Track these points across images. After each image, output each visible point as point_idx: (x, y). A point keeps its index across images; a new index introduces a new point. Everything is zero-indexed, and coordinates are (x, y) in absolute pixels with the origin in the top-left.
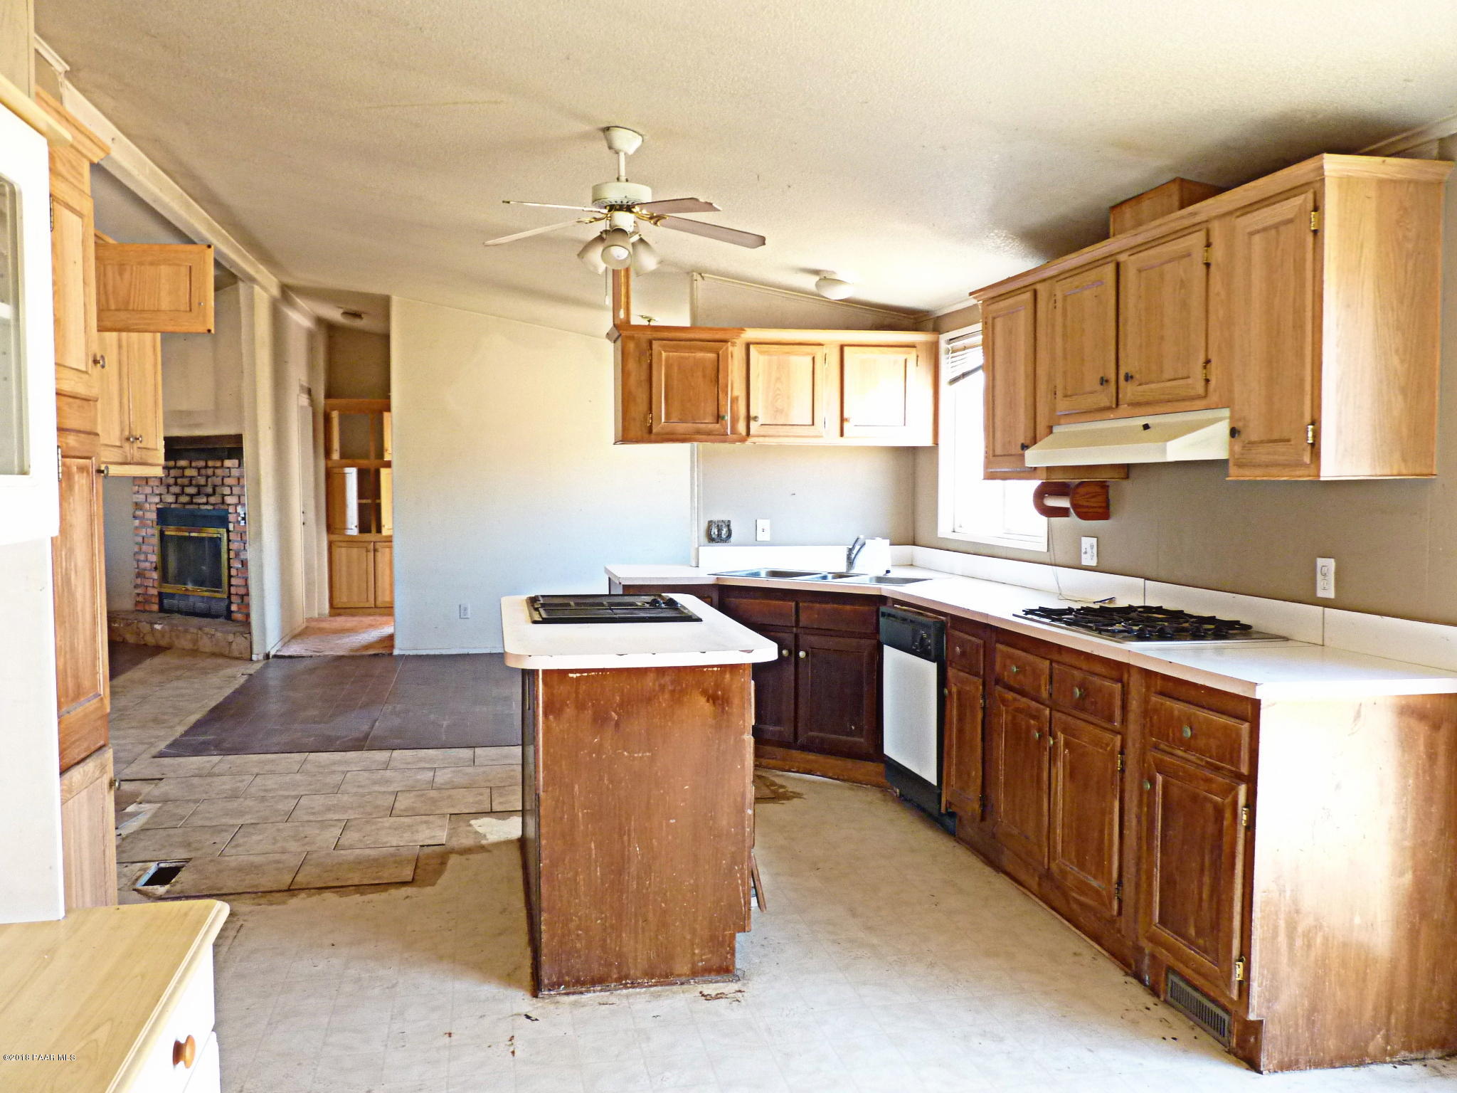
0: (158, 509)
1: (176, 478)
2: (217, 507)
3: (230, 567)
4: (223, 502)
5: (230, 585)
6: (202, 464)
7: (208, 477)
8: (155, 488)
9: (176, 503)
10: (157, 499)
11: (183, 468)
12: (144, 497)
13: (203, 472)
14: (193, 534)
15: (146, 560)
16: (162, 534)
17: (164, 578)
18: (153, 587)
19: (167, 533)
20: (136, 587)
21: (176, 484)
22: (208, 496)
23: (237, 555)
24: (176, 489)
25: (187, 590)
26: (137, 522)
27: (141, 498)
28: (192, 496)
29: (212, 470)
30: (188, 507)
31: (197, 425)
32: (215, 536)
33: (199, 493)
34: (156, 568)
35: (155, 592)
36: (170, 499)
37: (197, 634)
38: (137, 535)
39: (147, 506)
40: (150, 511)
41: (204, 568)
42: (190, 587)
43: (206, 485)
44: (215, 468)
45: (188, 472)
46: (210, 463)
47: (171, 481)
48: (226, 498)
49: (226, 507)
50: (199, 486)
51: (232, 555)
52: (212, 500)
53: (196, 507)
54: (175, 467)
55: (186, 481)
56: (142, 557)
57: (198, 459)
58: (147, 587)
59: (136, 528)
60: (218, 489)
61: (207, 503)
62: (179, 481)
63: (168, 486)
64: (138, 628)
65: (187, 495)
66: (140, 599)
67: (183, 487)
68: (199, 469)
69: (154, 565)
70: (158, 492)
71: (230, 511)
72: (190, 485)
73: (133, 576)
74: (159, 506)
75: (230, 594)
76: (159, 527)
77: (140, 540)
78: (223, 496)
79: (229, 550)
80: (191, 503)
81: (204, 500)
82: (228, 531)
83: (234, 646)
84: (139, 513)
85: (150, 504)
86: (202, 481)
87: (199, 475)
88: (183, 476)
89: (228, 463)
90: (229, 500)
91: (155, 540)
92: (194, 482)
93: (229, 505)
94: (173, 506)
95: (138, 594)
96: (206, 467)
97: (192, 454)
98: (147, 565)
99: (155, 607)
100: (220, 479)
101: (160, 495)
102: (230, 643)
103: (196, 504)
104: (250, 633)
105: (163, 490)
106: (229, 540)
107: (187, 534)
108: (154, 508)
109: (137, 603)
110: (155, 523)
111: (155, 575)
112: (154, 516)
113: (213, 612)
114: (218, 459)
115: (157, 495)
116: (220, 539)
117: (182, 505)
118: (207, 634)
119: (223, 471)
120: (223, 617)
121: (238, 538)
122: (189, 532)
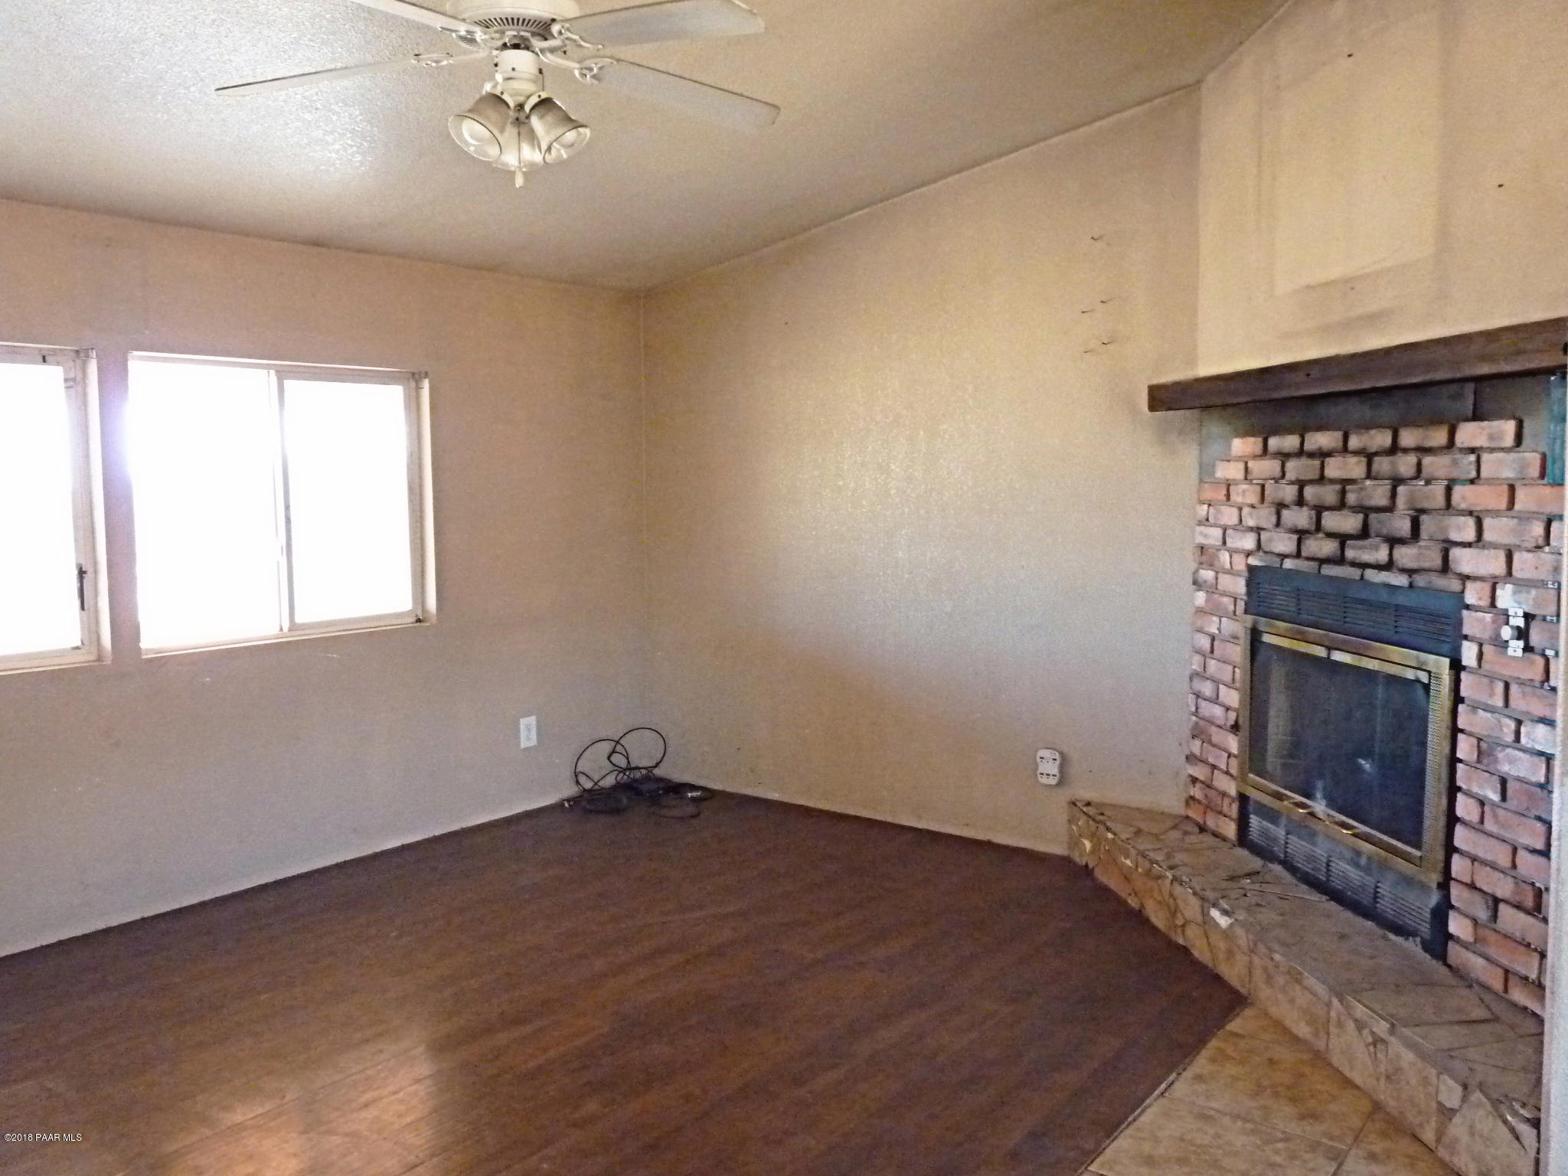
0: (1251, 569)
1: (1301, 484)
2: (1420, 581)
3: (1453, 790)
4: (1445, 568)
5: (1450, 849)
6: (1381, 439)
7: (1397, 481)
8: (1246, 510)
9: (1298, 555)
10: (1248, 542)
11: (1323, 455)
12: (1217, 533)
13: (1382, 464)
14: (1338, 656)
15: (1215, 700)
16: (1255, 634)
17: (1254, 756)
18: (1227, 773)
19: (1267, 638)
20: (1191, 758)
21: (1300, 502)
22: (1393, 541)
23: (1485, 752)
24: (1301, 518)
25: (1312, 814)
26: (1200, 598)
27: (1213, 535)
28: (1343, 539)
29: (1412, 459)
30: (1329, 570)
31: (1373, 319)
32: (1410, 674)
33: (1364, 533)
34: (1235, 728)
35: (1232, 789)
36: (1284, 543)
37: (1329, 1005)
38: (1200, 631)
39: (1225, 557)
40: (1231, 572)
41: (1366, 765)
42: (1320, 807)
43: (1390, 509)
44: (1423, 450)
45: (1335, 468)
46: (1408, 438)
47: (1289, 493)
48: (1456, 553)
49: (1455, 585)
50: (1366, 510)
51: (1465, 748)
52: (1405, 555)
53: (1354, 573)
54: (1301, 453)
55: (1329, 494)
56: (1207, 689)
57: (1367, 426)
58: (1214, 767)
59: (1200, 611)
60: (1427, 523)
61: (1389, 566)
62: (1309, 492)
63: (1280, 506)
64: (1171, 895)
65: (1330, 535)
66: (1197, 792)
67: (1319, 510)
68: (1370, 457)
69: (1232, 716)
70: (1251, 523)
71: (1470, 598)
72: (1341, 505)
73: (1186, 731)
74: (1253, 561)
75: (1446, 881)
76: (1249, 619)
77: (1204, 643)
78: (1447, 546)
79: (1455, 731)
80: (1340, 560)
81: (1382, 555)
82: (1457, 666)
83: (1457, 1128)
84: (1207, 575)
85: (1232, 552)
86: (1378, 495)
87: (1369, 475)
88: (1322, 479)
89: (1469, 434)
90: (1465, 561)
91: (1238, 652)
92: (1352, 498)
93: (1465, 578)
94: (1288, 564)
95: (1194, 780)
96: (1394, 449)
97: (1359, 410)
98: (1218, 711)
99: (1230, 830)
100: (1438, 490)
101: (1258, 530)
102: (1447, 1113)
103: (1354, 564)
104: (1536, 1123)
105: (1264, 517)
106: (1457, 699)
107: (1321, 652)
108: (1240, 564)
109: (1191, 800)
110: (1241, 605)
111: (1233, 744)
112: (1240, 586)
113: (1385, 905)
114: (1435, 421)
115: (1251, 529)
116: (1427, 687)
117: (1314, 565)
118: (1360, 1025)
119: (1455, 463)
120: (1418, 939)
121: (1492, 695)
122: (1329, 649)
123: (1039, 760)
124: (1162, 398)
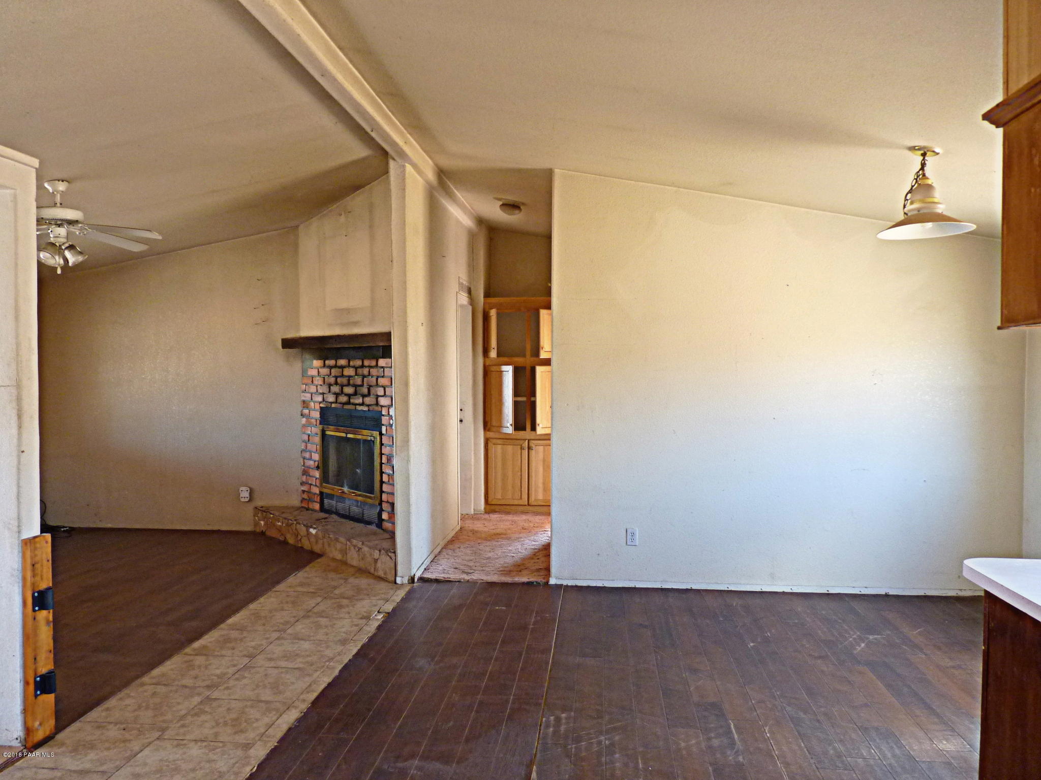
0: (321, 408)
1: (336, 377)
2: (371, 408)
3: (382, 473)
4: (377, 404)
5: (382, 492)
6: (358, 363)
7: (364, 376)
8: (319, 387)
9: (336, 402)
10: (320, 399)
11: (342, 367)
12: (309, 395)
13: (360, 371)
14: (350, 436)
15: (311, 459)
16: (323, 432)
17: (325, 478)
18: (316, 486)
19: (328, 433)
20: (302, 484)
21: (336, 383)
22: (364, 396)
23: (389, 460)
24: (336, 389)
25: (343, 492)
26: (304, 420)
27: (307, 397)
28: (349, 396)
29: (367, 369)
30: (346, 407)
31: (356, 323)
32: (369, 438)
33: (355, 394)
34: (318, 468)
35: (316, 490)
36: (331, 398)
37: (346, 544)
38: (304, 433)
39: (312, 404)
40: (314, 410)
41: (358, 471)
42: (346, 489)
43: (362, 385)
44: (370, 367)
45: (349, 372)
46: (366, 363)
47: (332, 380)
48: (380, 399)
49: (379, 409)
50: (355, 386)
51: (384, 460)
52: (368, 400)
53: (353, 407)
54: (336, 366)
55: (345, 381)
56: (307, 455)
57: (355, 358)
58: (311, 484)
59: (304, 426)
60: (373, 390)
61: (363, 404)
62: (339, 380)
63: (330, 385)
64: (296, 529)
65: (346, 395)
66: (305, 496)
67: (342, 386)
68: (356, 368)
69: (317, 463)
70: (321, 391)
71: (383, 413)
72: (348, 385)
73: (300, 473)
74: (322, 405)
75: (381, 501)
76: (321, 427)
77: (306, 438)
78: (378, 396)
79: (381, 454)
80: (348, 403)
81: (360, 401)
82: (381, 434)
83: (379, 564)
84: (306, 411)
85: (315, 402)
86: (358, 381)
87: (356, 374)
88: (342, 376)
89: (381, 362)
90: (383, 401)
91: (317, 439)
92: (351, 382)
93: (382, 406)
94: (333, 405)
95: (304, 491)
96: (363, 366)
97: (352, 353)
98: (311, 463)
99: (317, 506)
100: (374, 379)
101: (323, 394)
102: (376, 561)
103: (353, 404)
104: (395, 553)
105: (324, 389)
106: (382, 444)
107: (343, 435)
108: (317, 407)
109: (303, 500)
110: (318, 422)
111: (317, 474)
112: (316, 415)
113: (366, 517)
114: (373, 358)
115: (321, 394)
116: (373, 442)
117: (342, 405)
118: (355, 546)
119: (378, 371)
120: (375, 524)
121: (389, 442)
122: (346, 434)
123: (240, 492)
124: (288, 344)
